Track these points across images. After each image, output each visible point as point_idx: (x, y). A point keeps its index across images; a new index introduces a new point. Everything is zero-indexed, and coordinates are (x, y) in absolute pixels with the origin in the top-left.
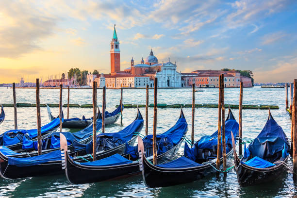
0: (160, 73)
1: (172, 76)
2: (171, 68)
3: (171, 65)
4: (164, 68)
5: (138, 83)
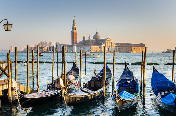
3: (110, 40)
4: (106, 41)
5: (93, 50)
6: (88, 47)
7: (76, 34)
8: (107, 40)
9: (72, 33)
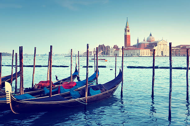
0: (157, 47)
1: (165, 49)
2: (164, 44)
3: (164, 42)
4: (159, 44)
5: (143, 53)
6: (137, 50)
7: (129, 36)
8: (160, 42)
9: (125, 36)
